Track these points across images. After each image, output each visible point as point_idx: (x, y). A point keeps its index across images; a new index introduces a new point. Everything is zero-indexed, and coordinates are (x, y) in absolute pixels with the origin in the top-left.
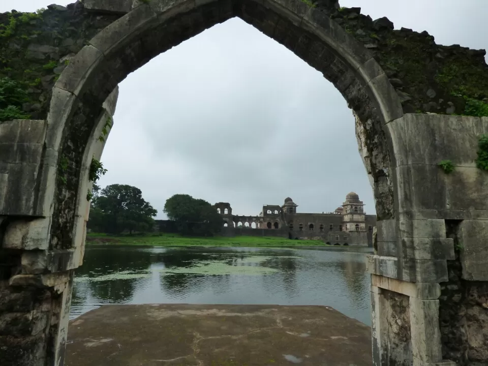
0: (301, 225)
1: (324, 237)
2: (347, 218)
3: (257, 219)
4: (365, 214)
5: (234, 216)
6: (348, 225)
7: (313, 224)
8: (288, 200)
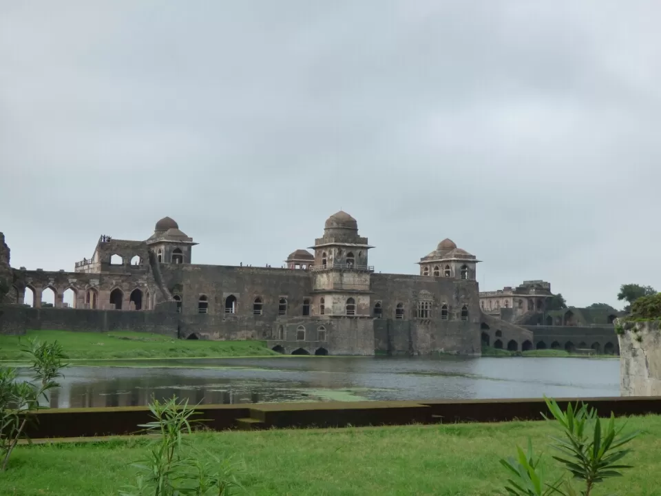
0: (203, 298)
1: (265, 333)
2: (324, 282)
3: (79, 279)
4: (371, 273)
5: (14, 269)
6: (329, 302)
7: (237, 295)
8: (166, 225)
